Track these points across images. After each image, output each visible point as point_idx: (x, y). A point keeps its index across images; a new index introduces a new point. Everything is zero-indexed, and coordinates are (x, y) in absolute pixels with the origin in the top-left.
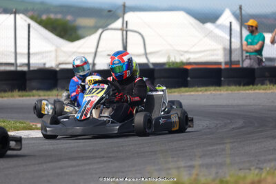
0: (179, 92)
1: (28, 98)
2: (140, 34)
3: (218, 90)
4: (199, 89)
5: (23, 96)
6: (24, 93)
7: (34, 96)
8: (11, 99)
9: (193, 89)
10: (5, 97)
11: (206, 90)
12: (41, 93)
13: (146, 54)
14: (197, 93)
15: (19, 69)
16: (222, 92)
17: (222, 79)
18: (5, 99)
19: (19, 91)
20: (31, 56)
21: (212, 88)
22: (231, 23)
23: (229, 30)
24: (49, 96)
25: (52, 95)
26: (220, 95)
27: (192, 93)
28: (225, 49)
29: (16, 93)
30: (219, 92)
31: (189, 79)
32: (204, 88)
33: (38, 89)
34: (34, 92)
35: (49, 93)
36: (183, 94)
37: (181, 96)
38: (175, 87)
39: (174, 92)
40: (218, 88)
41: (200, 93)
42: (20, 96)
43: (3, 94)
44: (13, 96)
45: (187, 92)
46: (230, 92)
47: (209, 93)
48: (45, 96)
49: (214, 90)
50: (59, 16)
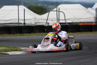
0: (76, 34)
1: (22, 36)
2: (63, 12)
3: (90, 33)
4: (84, 33)
5: (20, 36)
6: (21, 34)
7: (24, 35)
8: (16, 37)
9: (82, 33)
10: (14, 36)
11: (86, 33)
12: (27, 34)
13: (65, 20)
14: (83, 34)
15: (20, 25)
16: (92, 34)
17: (93, 29)
18: (14, 37)
19: (19, 33)
20: (25, 20)
21: (89, 32)
22: (96, 8)
23: (95, 11)
24: (30, 35)
25: (31, 35)
26: (91, 35)
27: (81, 34)
28: (94, 17)
29: (18, 34)
30: (91, 34)
31: (81, 29)
32: (85, 33)
33: (26, 33)
34: (25, 34)
35: (30, 34)
36: (78, 35)
37: (77, 35)
38: (75, 32)
39: (75, 34)
40: (91, 32)
41: (84, 34)
42: (19, 36)
43: (13, 35)
44: (17, 36)
45: (79, 34)
46: (95, 34)
47: (87, 34)
48: (28, 35)
49: (89, 33)
50: (42, 5)
